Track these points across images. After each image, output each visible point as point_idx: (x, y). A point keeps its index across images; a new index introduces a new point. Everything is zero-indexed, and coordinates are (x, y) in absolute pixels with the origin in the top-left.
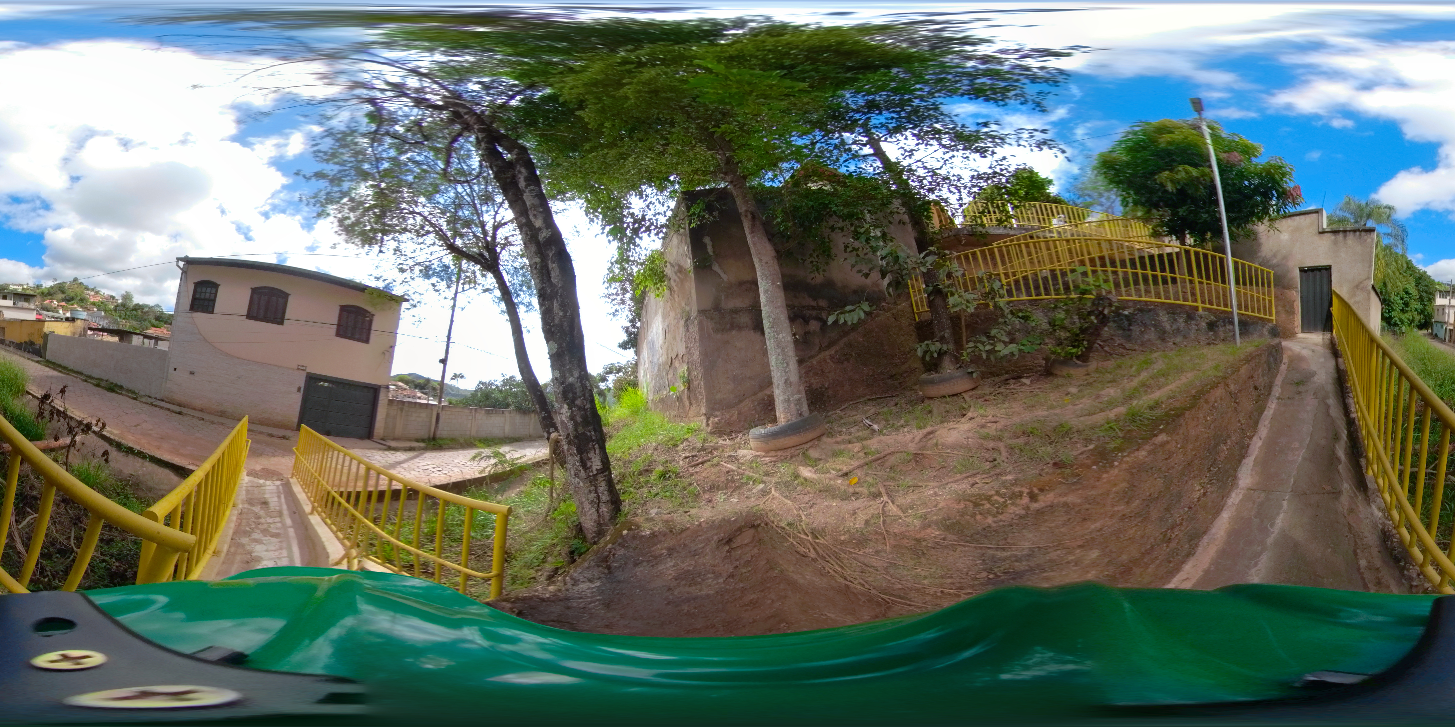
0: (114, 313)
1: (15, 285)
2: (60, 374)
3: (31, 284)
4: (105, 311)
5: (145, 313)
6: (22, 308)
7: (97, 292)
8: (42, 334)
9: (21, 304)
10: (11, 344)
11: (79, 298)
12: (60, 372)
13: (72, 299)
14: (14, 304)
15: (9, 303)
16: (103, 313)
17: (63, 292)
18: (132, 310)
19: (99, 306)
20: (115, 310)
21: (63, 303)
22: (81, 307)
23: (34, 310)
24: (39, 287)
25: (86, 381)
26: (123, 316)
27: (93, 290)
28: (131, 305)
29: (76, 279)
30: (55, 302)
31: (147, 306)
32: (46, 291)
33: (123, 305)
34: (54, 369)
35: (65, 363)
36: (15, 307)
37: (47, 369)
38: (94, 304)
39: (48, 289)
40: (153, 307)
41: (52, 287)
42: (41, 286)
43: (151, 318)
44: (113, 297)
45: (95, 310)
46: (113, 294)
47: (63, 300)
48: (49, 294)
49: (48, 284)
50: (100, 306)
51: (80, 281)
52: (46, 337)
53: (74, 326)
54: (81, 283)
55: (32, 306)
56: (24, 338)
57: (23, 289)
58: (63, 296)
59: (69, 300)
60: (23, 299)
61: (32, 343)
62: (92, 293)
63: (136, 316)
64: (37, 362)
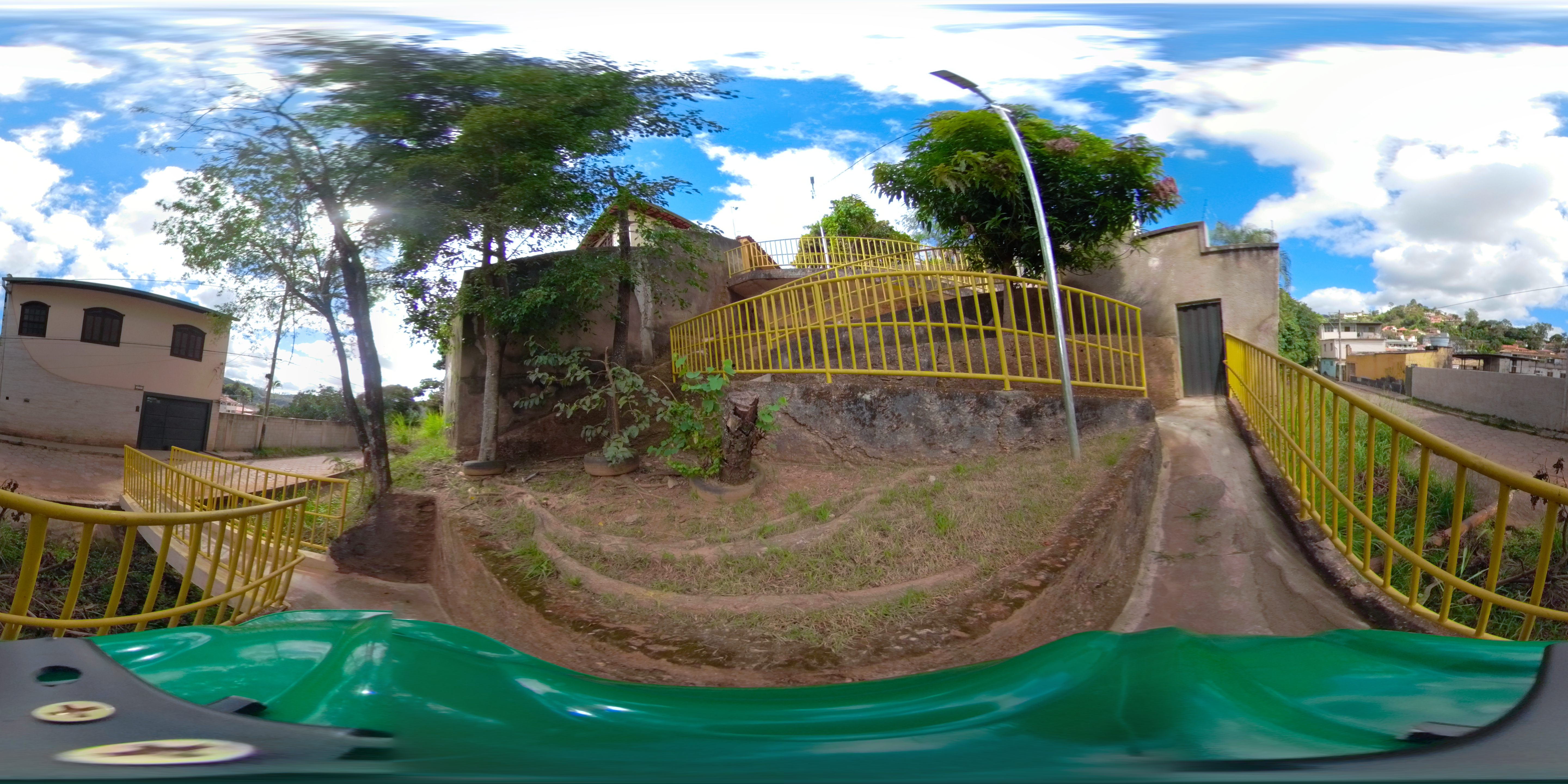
0: (1459, 333)
1: (1348, 314)
2: (1441, 415)
3: (1366, 312)
4: (1450, 332)
5: (1493, 330)
6: (1368, 339)
7: (1438, 313)
8: (1404, 368)
9: (1366, 335)
10: (1365, 381)
11: (1419, 321)
13: (1412, 323)
14: (1358, 335)
15: (1353, 335)
17: (1402, 316)
18: (1479, 328)
19: (1442, 327)
20: (1460, 329)
21: (1403, 329)
23: (1382, 340)
24: (1374, 313)
26: (1470, 336)
27: (1433, 310)
28: (1477, 323)
29: (1413, 301)
30: (1394, 328)
31: (1494, 322)
32: (1383, 317)
33: (1468, 324)
34: (1426, 409)
35: (1437, 400)
36: (1359, 339)
38: (1436, 326)
39: (1385, 314)
40: (1500, 323)
41: (1389, 312)
42: (1377, 312)
43: (1501, 335)
44: (1455, 317)
45: (1439, 332)
46: (1455, 313)
47: (1403, 325)
48: (1388, 319)
49: (1384, 309)
50: (1444, 327)
51: (1418, 303)
52: (1409, 371)
53: (1437, 356)
54: (1419, 305)
55: (1379, 336)
56: (1381, 374)
57: (1359, 317)
58: (1402, 320)
59: (1409, 324)
60: (1367, 328)
61: (1391, 380)
62: (1433, 314)
63: (1483, 334)
64: (1404, 401)
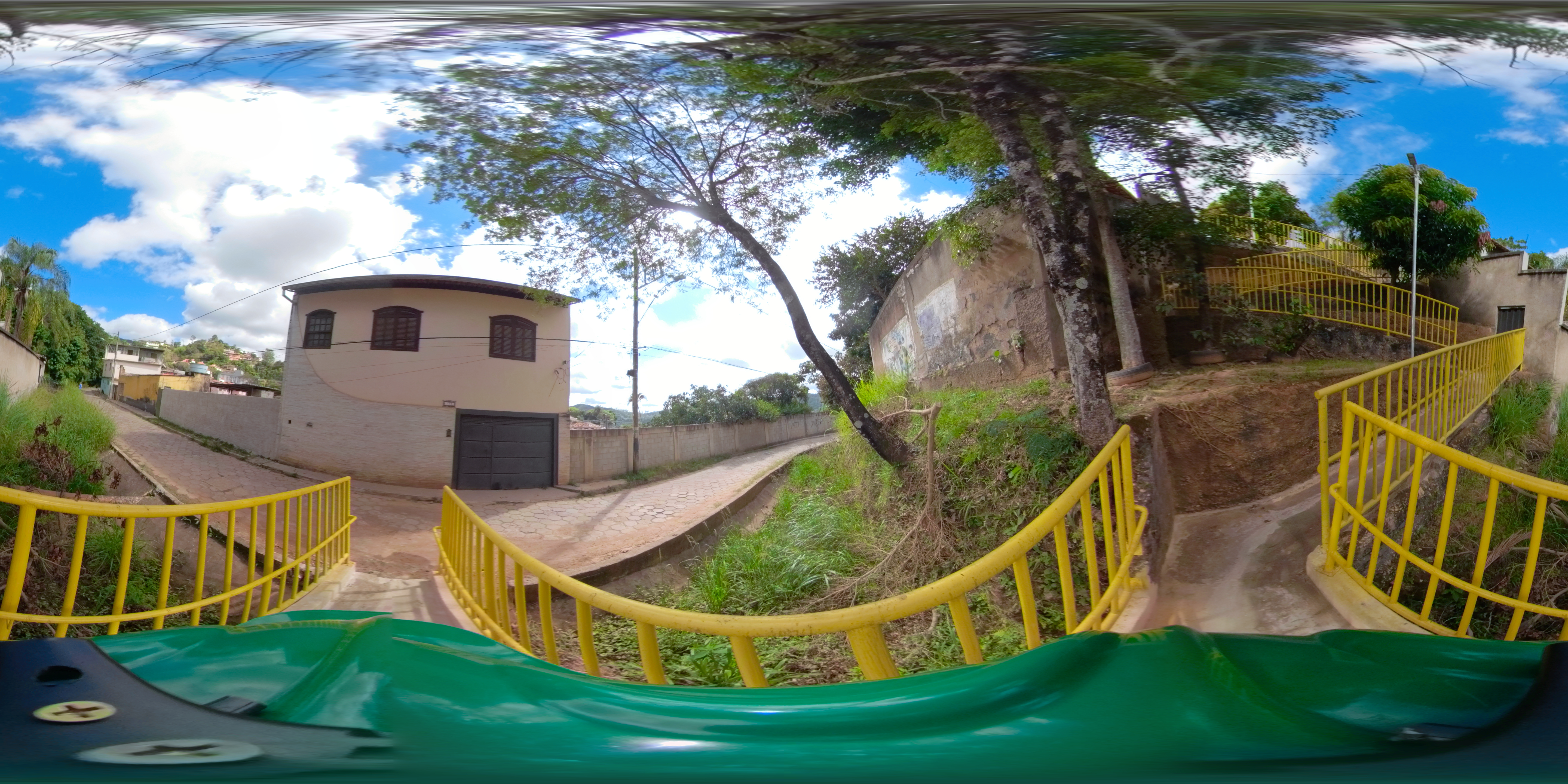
0: (253, 371)
1: (151, 342)
2: (167, 432)
3: (169, 342)
4: (246, 370)
6: (146, 364)
7: (237, 351)
8: (157, 390)
10: (128, 401)
11: (218, 356)
12: (169, 430)
13: (211, 357)
14: (140, 359)
15: (135, 358)
16: (242, 373)
17: (202, 351)
18: (274, 368)
20: (256, 369)
22: (221, 366)
23: (158, 365)
24: (176, 344)
25: (193, 440)
26: (264, 376)
27: (232, 348)
30: (193, 361)
32: (184, 350)
33: (264, 364)
34: (163, 427)
35: (177, 421)
36: (140, 363)
37: (155, 427)
38: (233, 363)
39: (186, 347)
41: (190, 345)
42: (179, 343)
44: (253, 356)
45: (235, 369)
46: (253, 352)
47: (202, 359)
48: (187, 352)
50: (240, 365)
51: (219, 339)
52: (161, 392)
53: (193, 382)
54: (220, 341)
55: (159, 362)
56: (141, 395)
57: (160, 346)
58: (202, 355)
59: (207, 359)
60: (150, 354)
61: (147, 400)
62: (232, 352)
64: (148, 420)
